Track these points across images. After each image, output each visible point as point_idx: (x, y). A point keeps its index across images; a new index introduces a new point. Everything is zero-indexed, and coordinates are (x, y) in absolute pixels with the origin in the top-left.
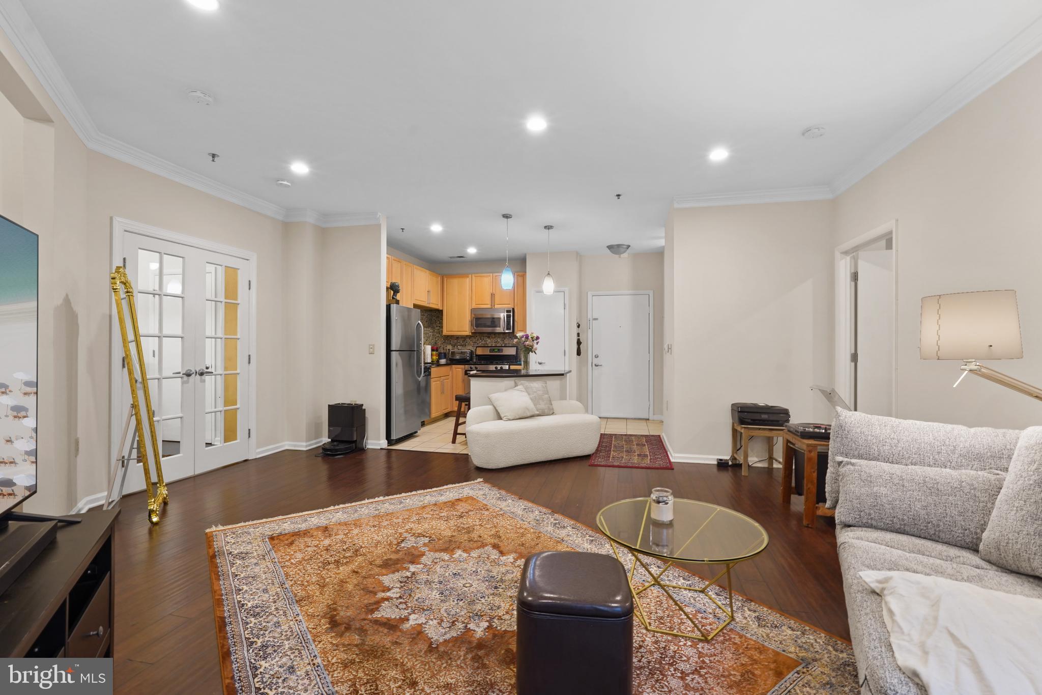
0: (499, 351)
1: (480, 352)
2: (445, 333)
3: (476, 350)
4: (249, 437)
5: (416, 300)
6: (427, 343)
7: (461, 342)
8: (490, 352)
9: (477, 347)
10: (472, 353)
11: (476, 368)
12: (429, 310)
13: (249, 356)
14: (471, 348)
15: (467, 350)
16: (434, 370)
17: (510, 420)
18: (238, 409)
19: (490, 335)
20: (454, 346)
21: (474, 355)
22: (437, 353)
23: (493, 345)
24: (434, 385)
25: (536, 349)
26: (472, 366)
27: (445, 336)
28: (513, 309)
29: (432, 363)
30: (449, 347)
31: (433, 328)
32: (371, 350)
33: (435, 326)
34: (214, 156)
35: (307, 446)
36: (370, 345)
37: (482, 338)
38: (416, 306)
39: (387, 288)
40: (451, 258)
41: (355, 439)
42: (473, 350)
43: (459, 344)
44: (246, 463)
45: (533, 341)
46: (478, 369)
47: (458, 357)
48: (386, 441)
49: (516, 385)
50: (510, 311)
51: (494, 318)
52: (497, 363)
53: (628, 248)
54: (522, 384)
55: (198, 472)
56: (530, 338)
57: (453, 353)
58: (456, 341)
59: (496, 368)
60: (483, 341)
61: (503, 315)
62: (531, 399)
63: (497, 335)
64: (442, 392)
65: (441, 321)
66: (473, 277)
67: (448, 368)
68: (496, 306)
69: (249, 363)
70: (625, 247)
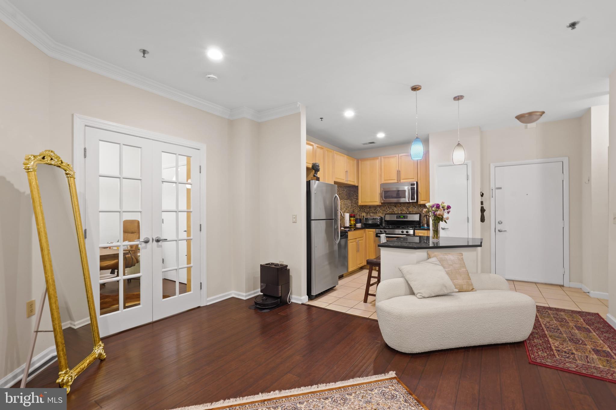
0: (404, 217)
1: (388, 218)
2: (360, 203)
3: (385, 216)
4: (201, 289)
5: (336, 178)
6: (347, 211)
7: (373, 210)
8: (397, 218)
9: (386, 214)
10: (381, 218)
11: (385, 232)
12: (348, 186)
13: (201, 225)
14: (380, 215)
15: (378, 216)
16: (351, 234)
17: (424, 298)
18: (191, 267)
19: (397, 204)
20: (367, 213)
21: (384, 221)
22: (354, 219)
23: (399, 213)
24: (351, 245)
25: (448, 219)
26: (382, 230)
27: (360, 206)
28: (417, 183)
29: (350, 228)
30: (364, 214)
31: (351, 200)
32: (294, 220)
33: (353, 198)
34: (144, 52)
35: (246, 296)
36: (293, 215)
37: (390, 207)
38: (335, 183)
39: (308, 169)
40: (364, 144)
41: (280, 295)
42: (383, 216)
43: (371, 212)
44: (199, 309)
45: (444, 210)
46: (387, 233)
47: (370, 222)
48: (307, 297)
49: (429, 257)
50: (414, 184)
51: (398, 191)
52: (403, 228)
53: (541, 115)
54: (435, 256)
55: (155, 320)
56: (441, 207)
57: (367, 219)
58: (369, 210)
59: (402, 232)
60: (391, 209)
61: (407, 188)
62: (448, 273)
63: (403, 205)
64: (358, 251)
65: (357, 194)
66: (382, 159)
67: (362, 231)
68: (402, 181)
69: (201, 230)
70: (538, 114)
